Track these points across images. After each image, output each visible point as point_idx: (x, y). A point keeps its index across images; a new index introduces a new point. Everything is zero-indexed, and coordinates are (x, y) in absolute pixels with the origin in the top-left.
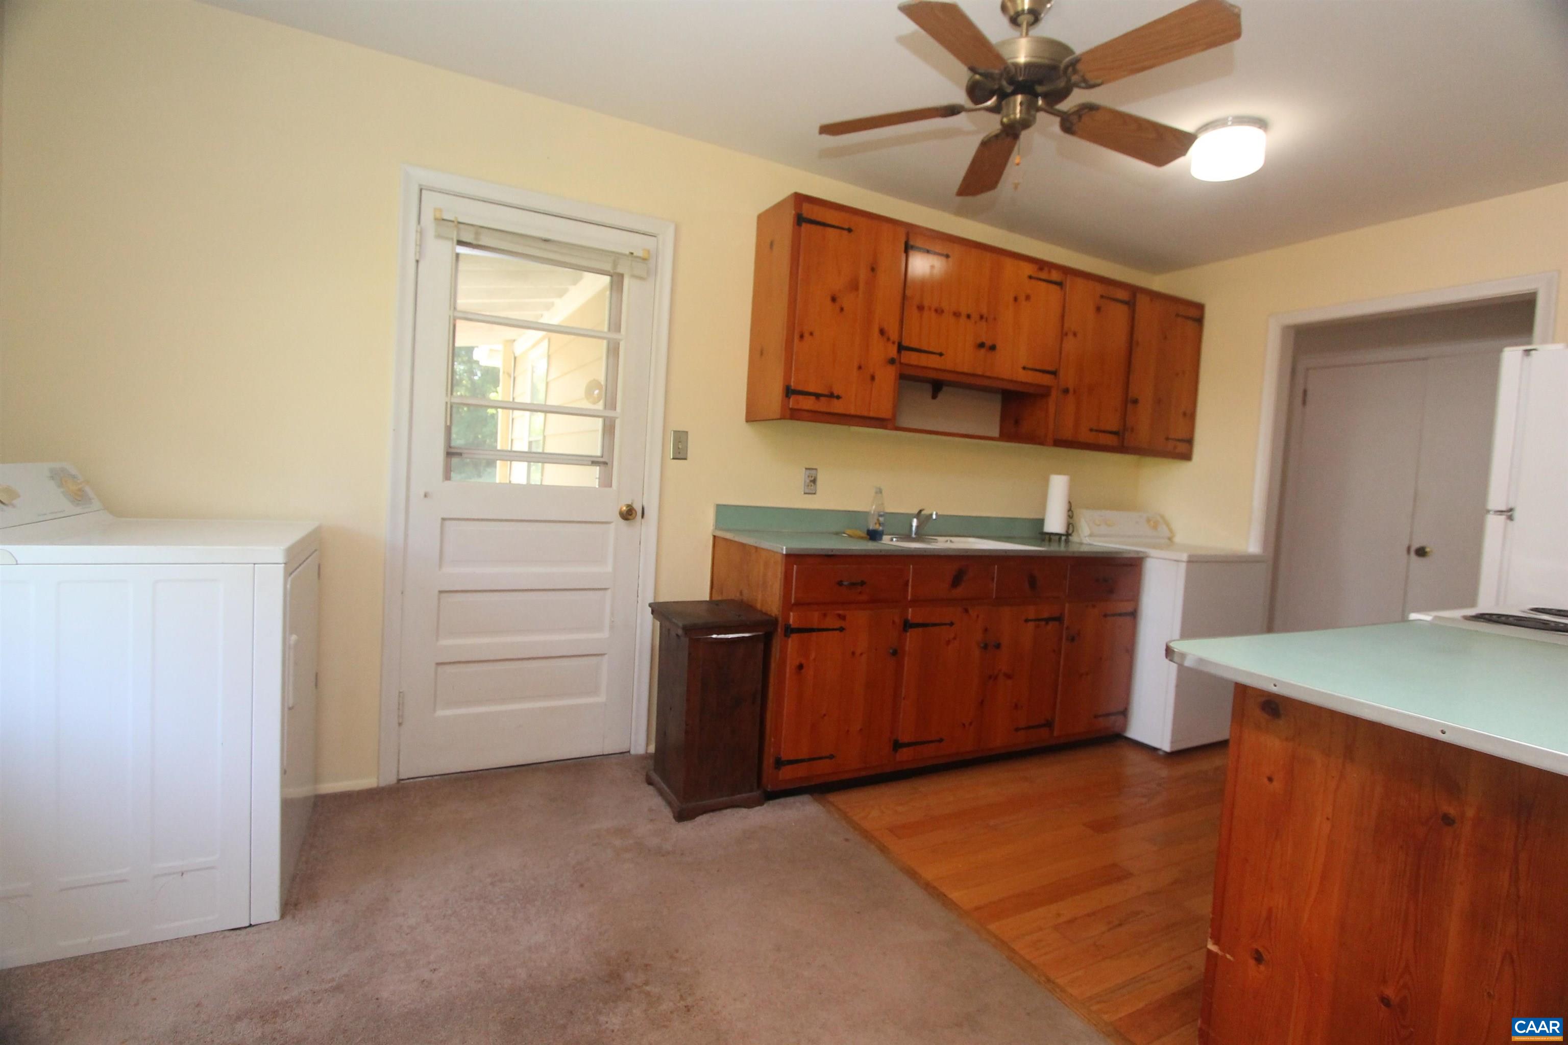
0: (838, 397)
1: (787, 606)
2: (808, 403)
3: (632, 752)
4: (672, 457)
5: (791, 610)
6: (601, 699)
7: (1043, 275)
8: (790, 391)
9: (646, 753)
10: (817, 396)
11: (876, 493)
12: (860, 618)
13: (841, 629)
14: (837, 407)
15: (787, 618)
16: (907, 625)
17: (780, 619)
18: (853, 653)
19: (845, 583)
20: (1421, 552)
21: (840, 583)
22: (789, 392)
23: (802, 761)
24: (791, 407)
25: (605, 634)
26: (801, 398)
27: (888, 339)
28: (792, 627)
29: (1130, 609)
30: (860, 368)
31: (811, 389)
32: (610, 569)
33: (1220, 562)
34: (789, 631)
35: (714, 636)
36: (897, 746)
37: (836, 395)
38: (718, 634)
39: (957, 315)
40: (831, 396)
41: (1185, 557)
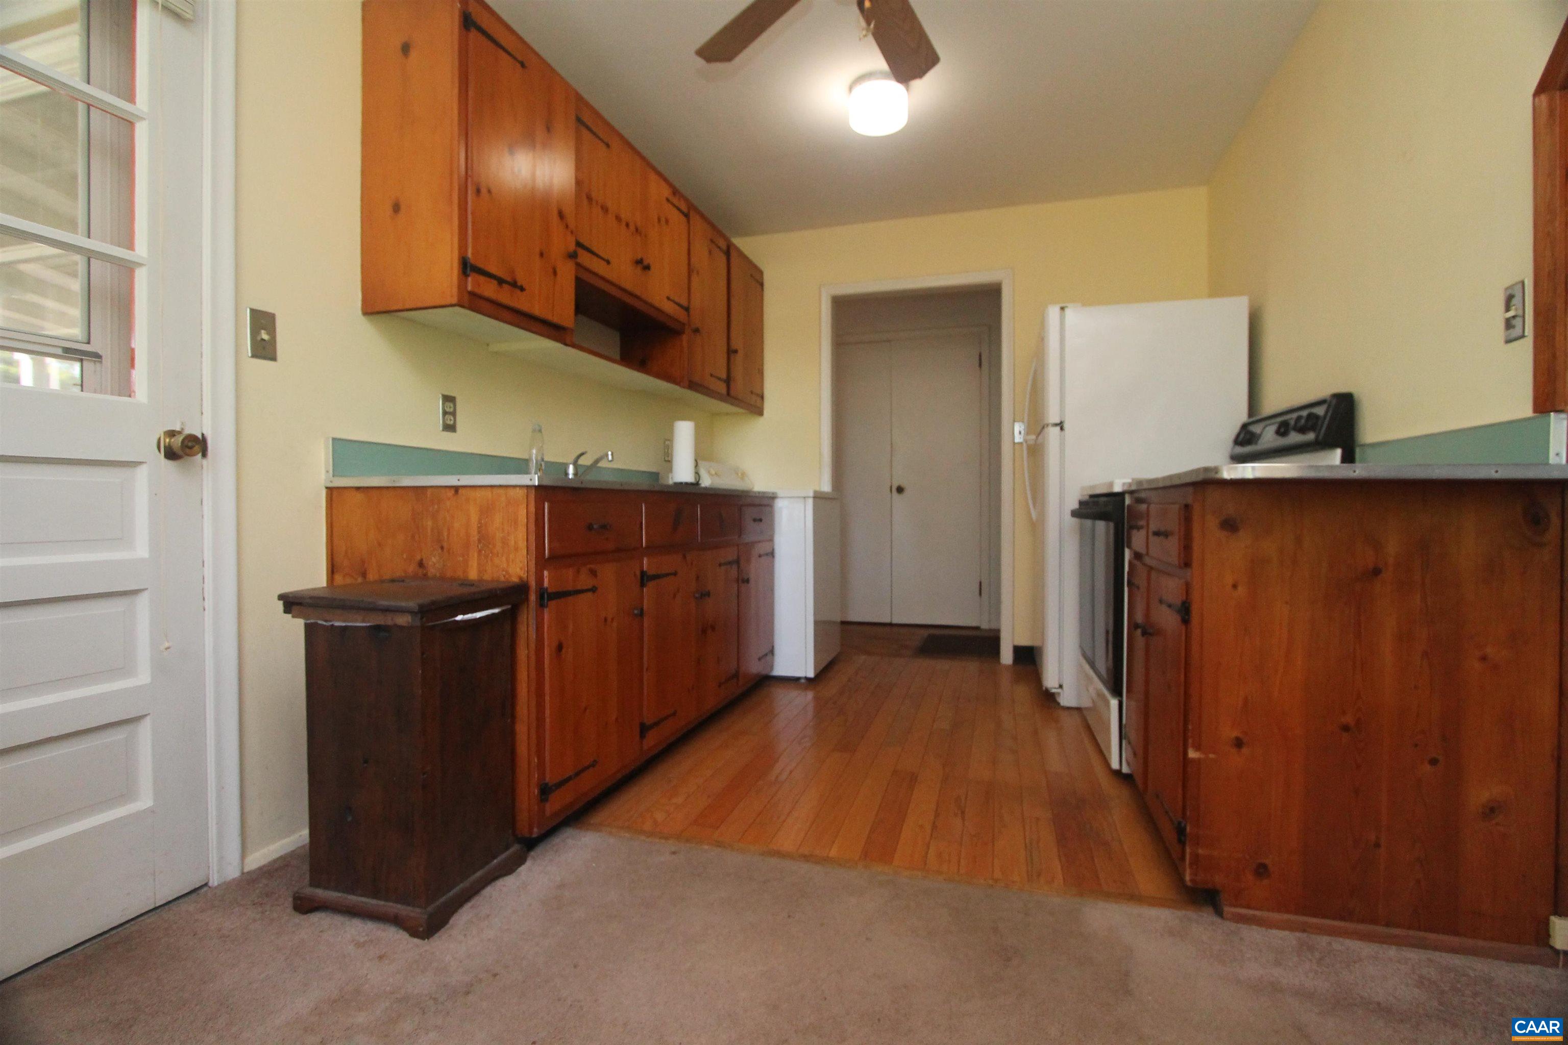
0: (522, 289)
1: (542, 562)
2: (489, 289)
3: (214, 881)
4: (250, 355)
5: (544, 568)
6: (144, 802)
7: (675, 201)
8: (468, 265)
9: (243, 873)
10: (501, 281)
11: (534, 431)
12: (608, 572)
13: (593, 590)
14: (521, 302)
15: (540, 579)
16: (644, 579)
17: (533, 584)
18: (606, 620)
19: (595, 527)
20: (900, 490)
21: (590, 527)
22: (466, 267)
23: (569, 779)
24: (469, 288)
25: (143, 677)
26: (482, 279)
27: (567, 226)
28: (550, 591)
29: (769, 550)
30: (541, 255)
31: (493, 270)
32: (142, 551)
33: (826, 498)
34: (545, 597)
35: (459, 618)
36: (644, 730)
37: (519, 284)
38: (464, 614)
39: (618, 218)
40: (514, 285)
41: (811, 494)
